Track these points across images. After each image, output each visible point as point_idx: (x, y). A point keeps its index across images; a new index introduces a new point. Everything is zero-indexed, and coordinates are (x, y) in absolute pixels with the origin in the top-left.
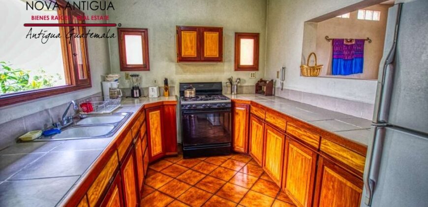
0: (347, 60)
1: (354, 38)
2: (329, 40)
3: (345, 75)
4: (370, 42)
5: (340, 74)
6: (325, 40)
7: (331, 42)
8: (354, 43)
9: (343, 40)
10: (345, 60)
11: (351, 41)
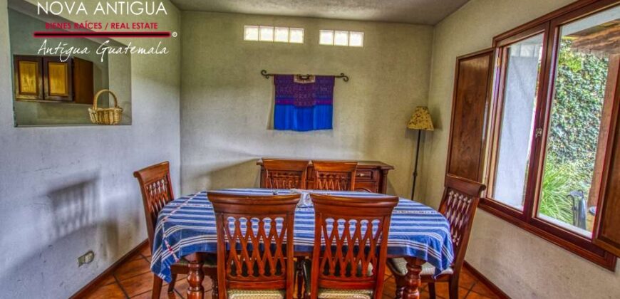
0: (302, 108)
1: (314, 73)
2: (267, 76)
3: (299, 130)
4: (347, 79)
5: (291, 128)
6: (262, 77)
7: (271, 79)
8: (313, 81)
9: (293, 76)
10: (298, 108)
11: (308, 77)
